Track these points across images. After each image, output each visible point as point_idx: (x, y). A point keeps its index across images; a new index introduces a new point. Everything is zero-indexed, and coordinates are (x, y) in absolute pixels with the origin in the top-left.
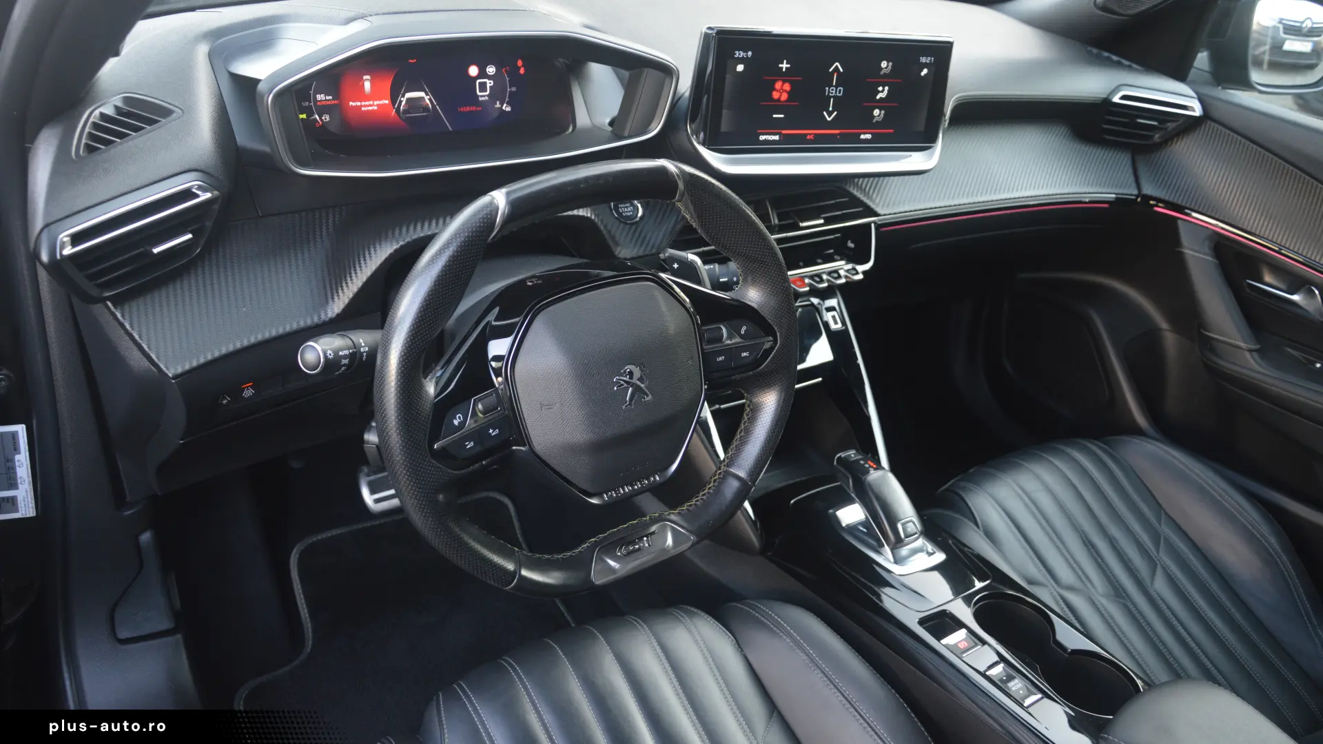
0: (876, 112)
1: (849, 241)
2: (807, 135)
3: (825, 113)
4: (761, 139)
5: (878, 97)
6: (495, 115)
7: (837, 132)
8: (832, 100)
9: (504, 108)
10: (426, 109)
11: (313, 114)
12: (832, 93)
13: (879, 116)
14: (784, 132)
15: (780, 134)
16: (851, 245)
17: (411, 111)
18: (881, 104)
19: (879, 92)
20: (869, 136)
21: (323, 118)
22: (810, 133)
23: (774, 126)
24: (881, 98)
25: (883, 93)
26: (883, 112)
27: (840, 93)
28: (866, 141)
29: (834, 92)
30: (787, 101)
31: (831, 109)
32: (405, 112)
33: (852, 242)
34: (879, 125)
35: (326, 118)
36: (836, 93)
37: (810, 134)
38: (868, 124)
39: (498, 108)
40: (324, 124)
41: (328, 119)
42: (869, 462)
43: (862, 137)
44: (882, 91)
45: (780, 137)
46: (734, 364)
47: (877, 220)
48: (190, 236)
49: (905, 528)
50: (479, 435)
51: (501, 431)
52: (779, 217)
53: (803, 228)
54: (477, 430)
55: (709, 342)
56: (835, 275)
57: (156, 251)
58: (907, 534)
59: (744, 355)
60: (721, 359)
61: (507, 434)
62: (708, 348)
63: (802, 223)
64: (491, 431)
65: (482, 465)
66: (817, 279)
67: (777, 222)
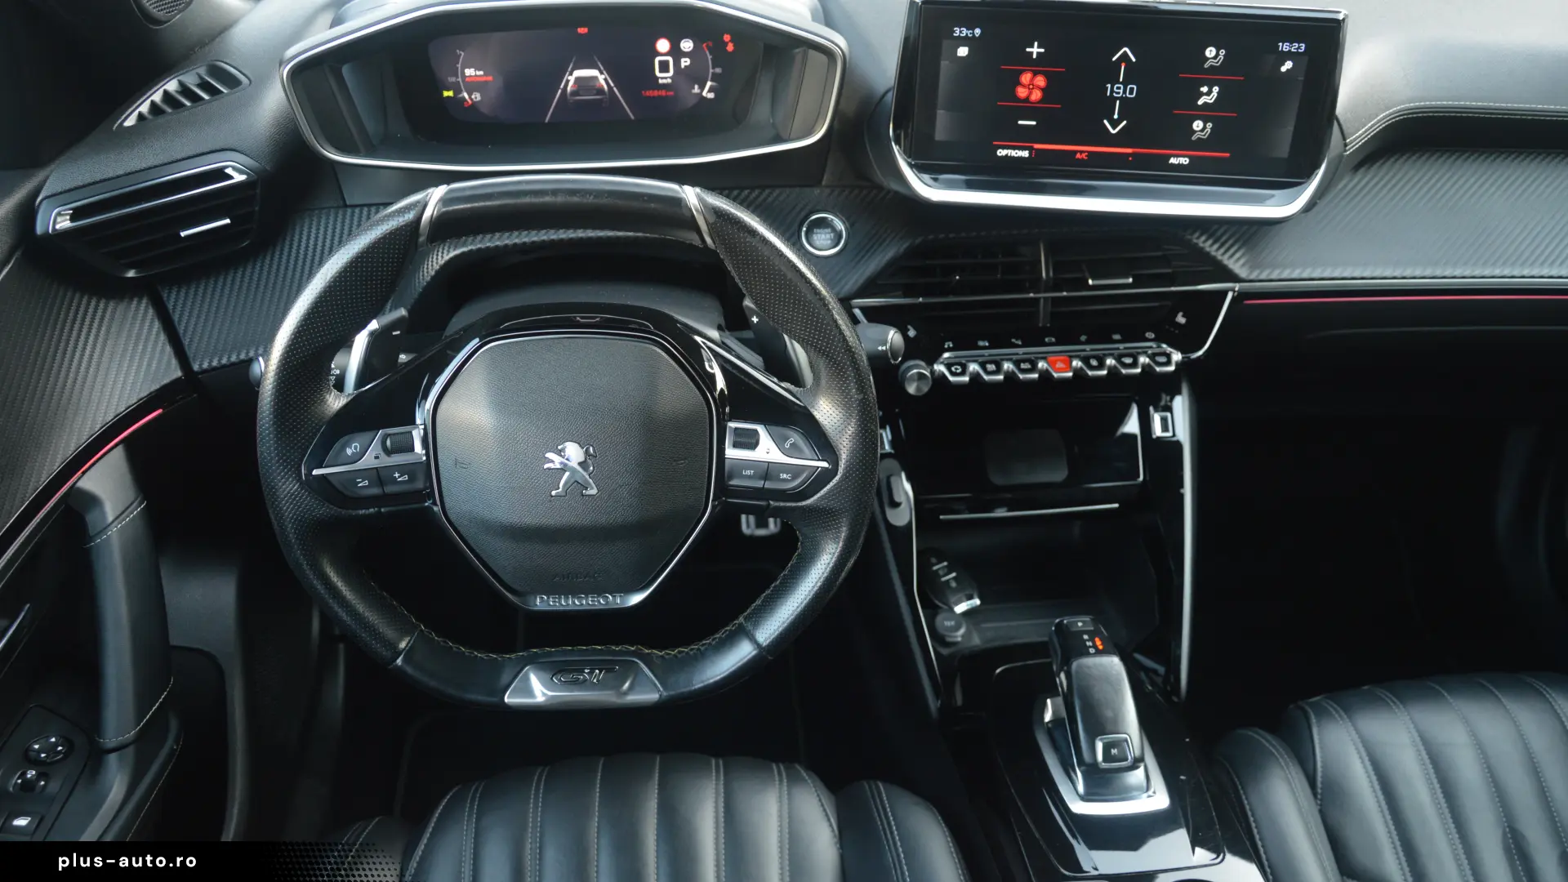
0: (1198, 125)
1: (1181, 314)
2: (1075, 152)
3: (1105, 122)
4: (998, 154)
5: (1200, 102)
6: (692, 102)
7: (1129, 151)
8: (1118, 102)
9: (704, 94)
10: (600, 91)
11: (461, 92)
12: (1119, 93)
13: (1202, 131)
14: (1037, 146)
15: (1030, 149)
16: (1181, 319)
17: (581, 93)
18: (1206, 113)
19: (1202, 94)
20: (1184, 161)
21: (473, 97)
22: (1082, 150)
23: (1020, 137)
24: (1205, 103)
25: (1209, 96)
26: (1209, 125)
27: (1131, 93)
28: (1180, 167)
29: (1121, 91)
30: (1040, 101)
31: (1116, 117)
32: (574, 93)
33: (1183, 316)
34: (1201, 144)
35: (477, 97)
36: (1125, 92)
37: (1081, 152)
38: (1184, 141)
39: (697, 94)
40: (474, 105)
41: (479, 98)
42: (1097, 639)
43: (1173, 161)
44: (1209, 93)
45: (1030, 154)
46: (768, 485)
47: (1237, 287)
48: (228, 221)
49: (1107, 748)
50: (379, 476)
51: (412, 479)
52: (1057, 267)
53: (1094, 288)
54: (376, 468)
55: (736, 445)
56: (1128, 361)
57: (183, 234)
58: (1107, 757)
59: (784, 476)
60: (748, 472)
61: (420, 484)
62: (731, 453)
63: (1093, 280)
64: (397, 475)
65: (380, 512)
66: (1094, 363)
67: (1051, 274)
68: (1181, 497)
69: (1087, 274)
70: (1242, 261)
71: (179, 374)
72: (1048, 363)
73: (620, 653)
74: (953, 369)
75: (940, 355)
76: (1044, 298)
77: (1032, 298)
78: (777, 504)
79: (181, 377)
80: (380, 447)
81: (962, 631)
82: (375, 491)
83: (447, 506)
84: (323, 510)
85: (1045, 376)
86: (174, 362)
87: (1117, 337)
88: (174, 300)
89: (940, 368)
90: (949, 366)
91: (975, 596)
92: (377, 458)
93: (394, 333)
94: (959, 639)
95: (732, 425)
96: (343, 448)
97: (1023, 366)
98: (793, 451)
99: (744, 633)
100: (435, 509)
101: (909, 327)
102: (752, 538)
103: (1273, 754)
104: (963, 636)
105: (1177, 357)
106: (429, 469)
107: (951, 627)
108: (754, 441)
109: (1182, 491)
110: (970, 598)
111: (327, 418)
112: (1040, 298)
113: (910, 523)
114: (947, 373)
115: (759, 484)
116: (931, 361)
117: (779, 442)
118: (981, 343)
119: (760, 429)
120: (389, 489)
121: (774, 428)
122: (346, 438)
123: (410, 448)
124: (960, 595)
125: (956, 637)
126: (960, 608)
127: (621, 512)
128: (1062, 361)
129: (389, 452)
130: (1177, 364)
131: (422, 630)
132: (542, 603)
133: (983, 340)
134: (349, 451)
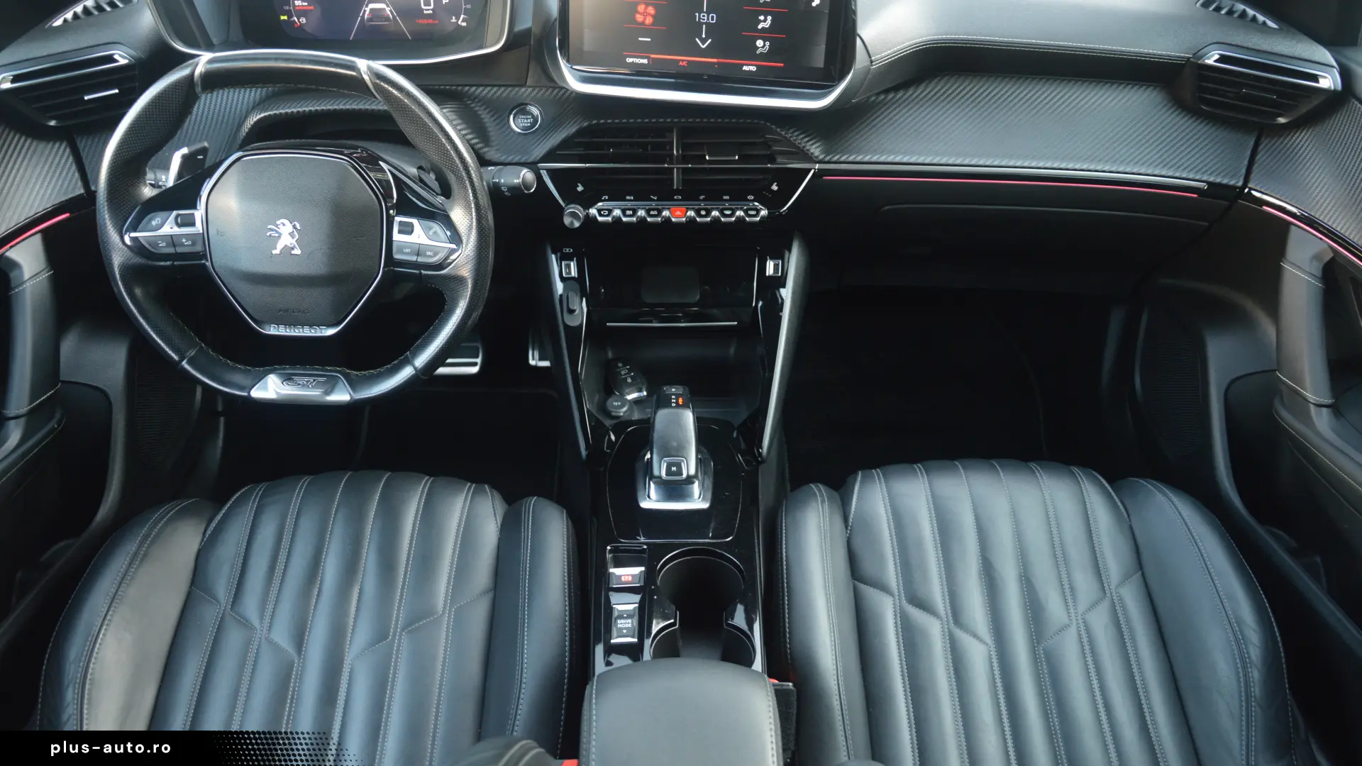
0: (759, 43)
1: (775, 184)
2: (679, 61)
3: (697, 40)
4: (628, 61)
5: (760, 27)
6: (451, 28)
7: (715, 60)
8: (704, 26)
9: (459, 22)
10: (387, 18)
11: (292, 17)
12: (704, 19)
13: (763, 47)
14: (653, 56)
15: (649, 58)
16: (775, 187)
17: (374, 20)
18: (764, 34)
19: (760, 21)
20: (753, 68)
21: (301, 20)
22: (683, 59)
23: (641, 50)
24: (763, 28)
25: (765, 22)
26: (768, 43)
27: (712, 20)
29: (706, 18)
31: (704, 36)
32: (369, 20)
33: (777, 185)
34: (763, 57)
35: (303, 20)
36: (708, 19)
37: (683, 61)
38: (752, 54)
39: (454, 23)
40: (300, 25)
41: (305, 21)
42: (680, 398)
43: (745, 68)
45: (648, 61)
46: (420, 259)
47: (817, 166)
48: (117, 91)
49: (669, 466)
50: (172, 240)
51: (194, 244)
52: (684, 146)
53: (710, 162)
54: (171, 235)
55: (400, 232)
56: (728, 212)
57: (86, 98)
58: (669, 473)
59: (429, 253)
60: (407, 250)
61: (199, 248)
62: (397, 236)
63: (709, 156)
64: (184, 240)
65: (173, 265)
66: (703, 213)
67: (680, 152)
68: (780, 318)
69: (706, 153)
70: (819, 149)
71: (82, 191)
72: (670, 212)
73: (331, 371)
74: (602, 212)
75: (596, 203)
76: (677, 168)
77: (666, 167)
78: (426, 272)
79: (83, 194)
80: (174, 222)
81: (625, 409)
82: (171, 250)
83: (214, 261)
84: (138, 260)
85: (668, 220)
86: (80, 183)
87: (726, 197)
88: (82, 144)
89: (593, 211)
90: (599, 211)
91: (644, 389)
92: (171, 228)
93: (199, 157)
94: (622, 414)
95: (398, 219)
96: (151, 220)
97: (652, 213)
98: (434, 237)
99: (408, 361)
100: (207, 264)
101: (579, 184)
102: (536, 368)
103: (815, 494)
104: (625, 412)
105: (764, 213)
106: (205, 238)
107: (618, 405)
108: (410, 229)
109: (781, 314)
110: (640, 391)
111: (141, 202)
112: (673, 168)
113: (581, 325)
114: (597, 215)
115: (414, 258)
116: (587, 206)
117: (426, 230)
118: (628, 198)
119: (415, 221)
120: (179, 250)
121: (422, 222)
122: (152, 214)
123: (193, 224)
124: (634, 388)
125: (620, 412)
126: (632, 396)
127: (317, 266)
128: (680, 211)
129: (179, 225)
130: (762, 218)
131: (202, 347)
132: (273, 330)
133: (630, 195)
134: (154, 223)
